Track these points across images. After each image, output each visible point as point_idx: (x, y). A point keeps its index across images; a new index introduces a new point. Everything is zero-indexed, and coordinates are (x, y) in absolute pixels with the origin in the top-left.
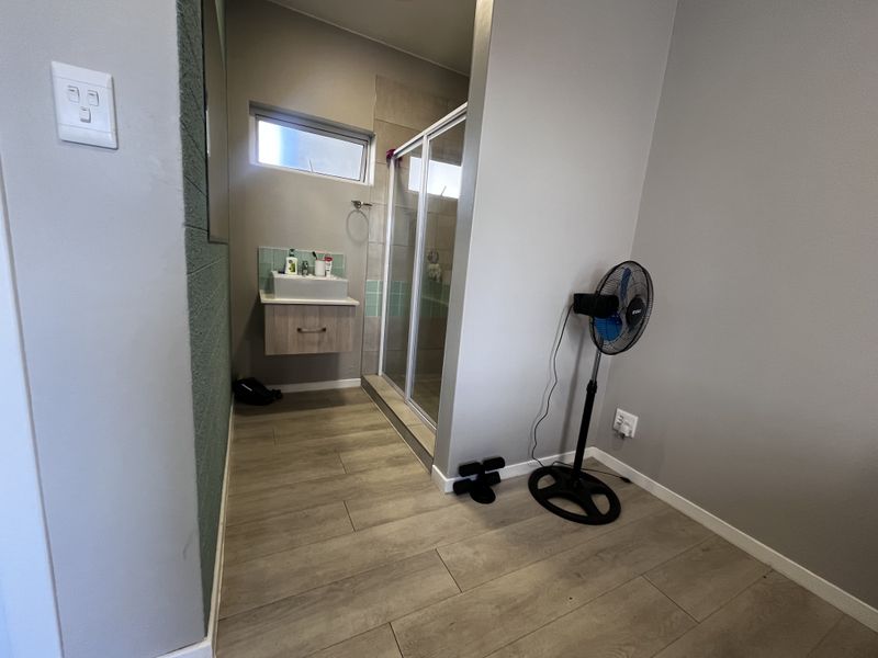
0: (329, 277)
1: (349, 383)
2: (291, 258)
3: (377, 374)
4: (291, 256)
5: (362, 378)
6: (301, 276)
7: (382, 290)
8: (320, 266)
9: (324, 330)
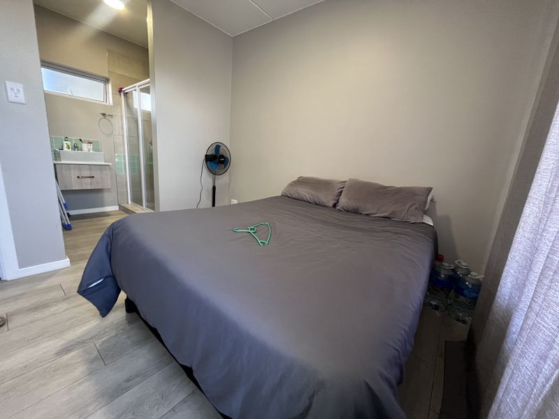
0: (92, 152)
1: (110, 209)
2: (66, 142)
3: (128, 203)
5: (119, 205)
6: (73, 151)
8: (85, 146)
9: (93, 177)
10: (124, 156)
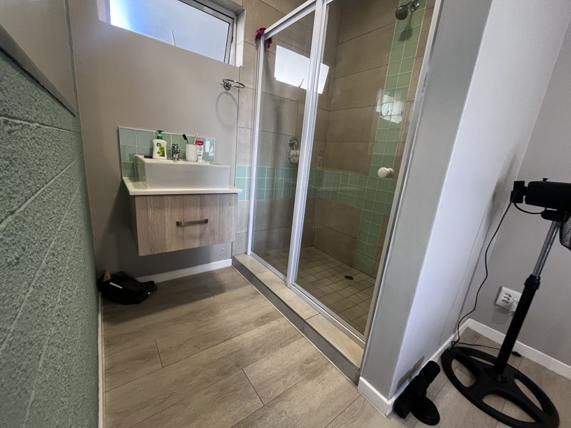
0: (201, 162)
1: (220, 264)
2: (159, 141)
3: (246, 253)
4: (158, 138)
5: (233, 258)
6: (171, 162)
7: (250, 175)
8: (192, 151)
9: (206, 221)
10: (251, 168)
